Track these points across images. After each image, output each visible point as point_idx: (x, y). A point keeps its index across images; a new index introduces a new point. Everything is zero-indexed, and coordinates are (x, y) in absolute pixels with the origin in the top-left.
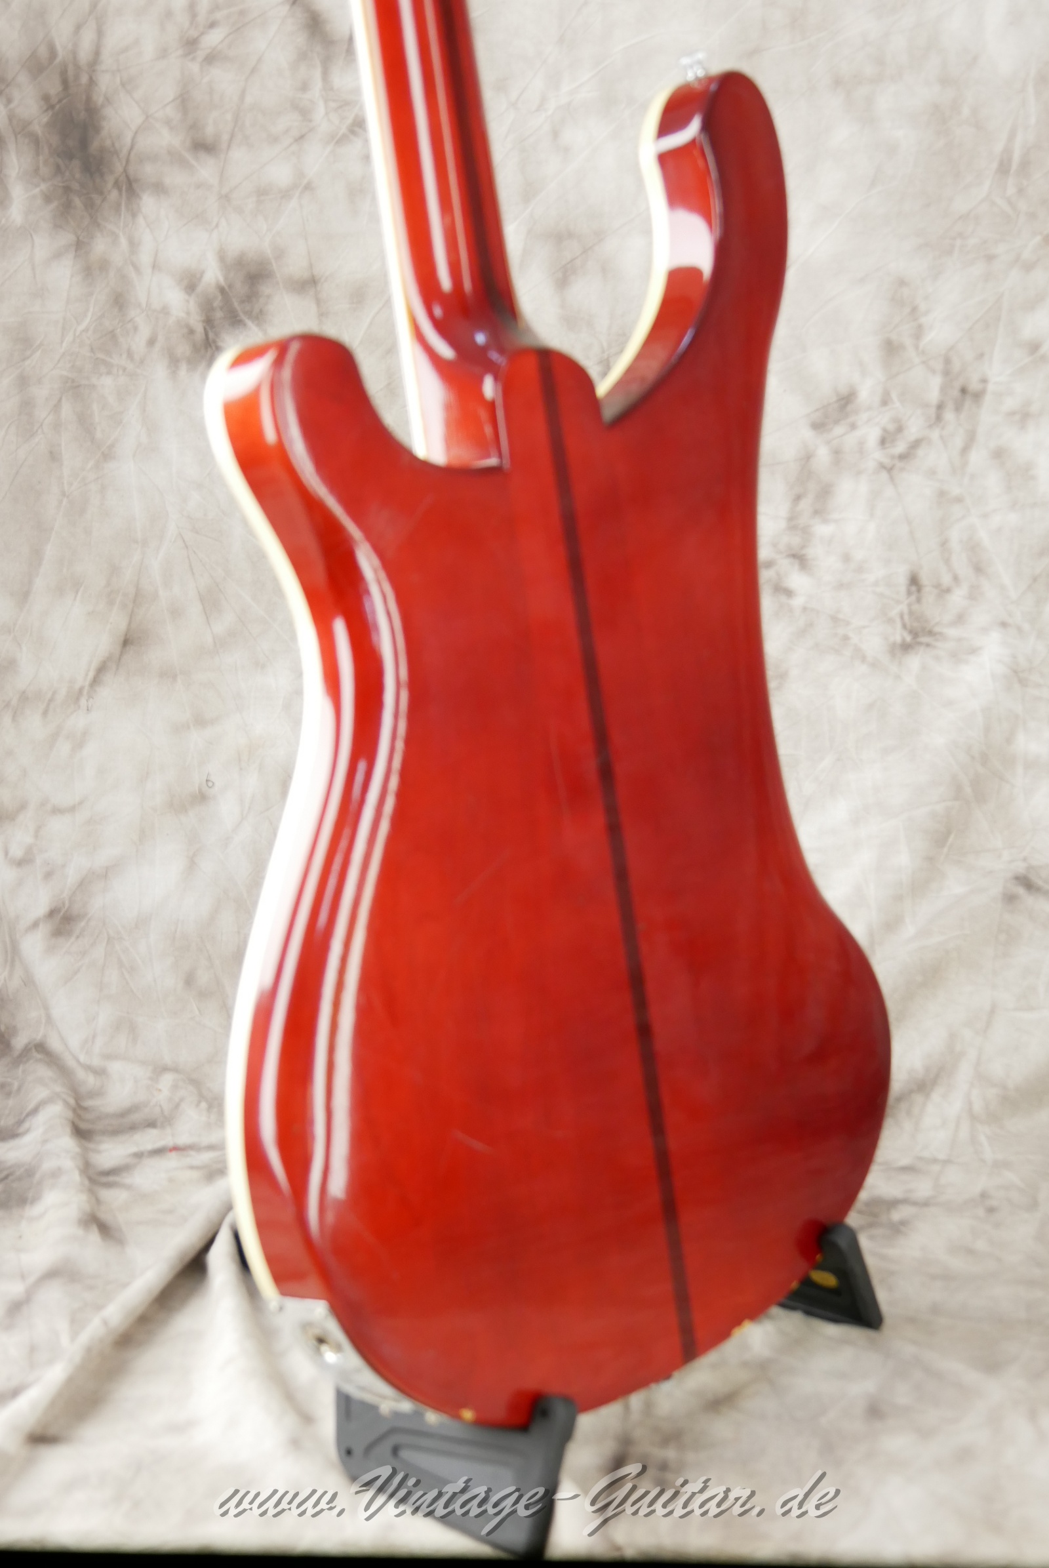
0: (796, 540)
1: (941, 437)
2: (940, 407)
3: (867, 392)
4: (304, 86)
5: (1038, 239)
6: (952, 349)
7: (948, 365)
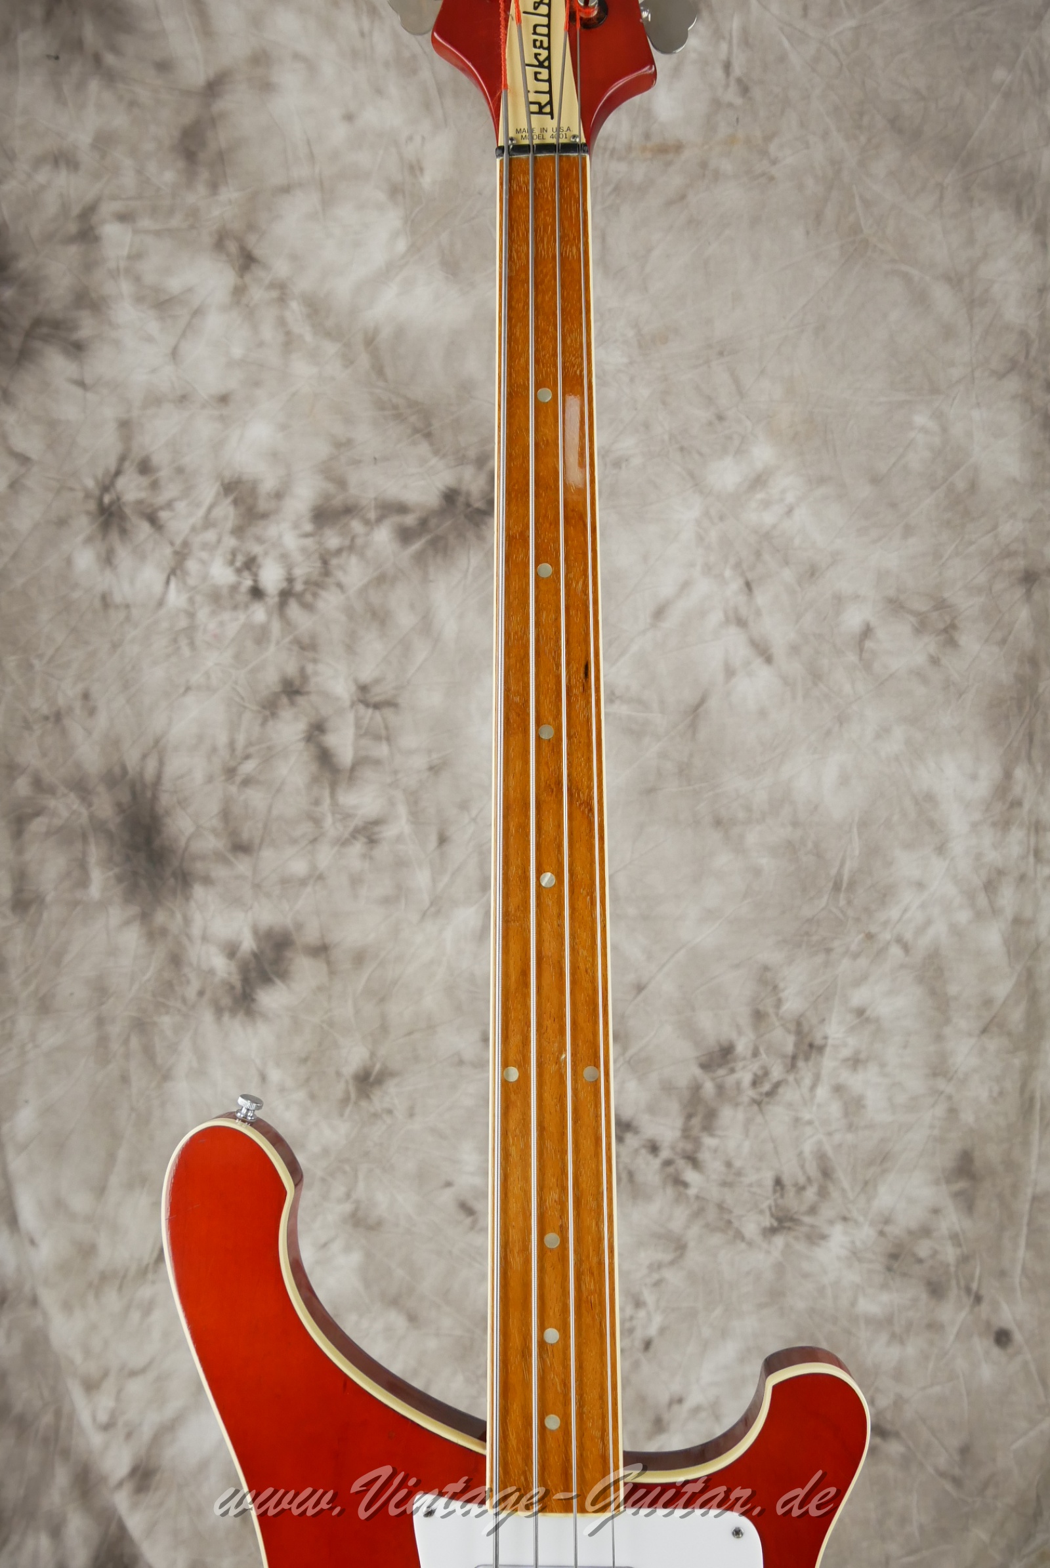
0: (689, 1147)
1: (796, 1080)
2: (794, 1058)
3: (742, 1046)
4: (317, 802)
5: (861, 936)
6: (802, 1015)
7: (799, 1028)
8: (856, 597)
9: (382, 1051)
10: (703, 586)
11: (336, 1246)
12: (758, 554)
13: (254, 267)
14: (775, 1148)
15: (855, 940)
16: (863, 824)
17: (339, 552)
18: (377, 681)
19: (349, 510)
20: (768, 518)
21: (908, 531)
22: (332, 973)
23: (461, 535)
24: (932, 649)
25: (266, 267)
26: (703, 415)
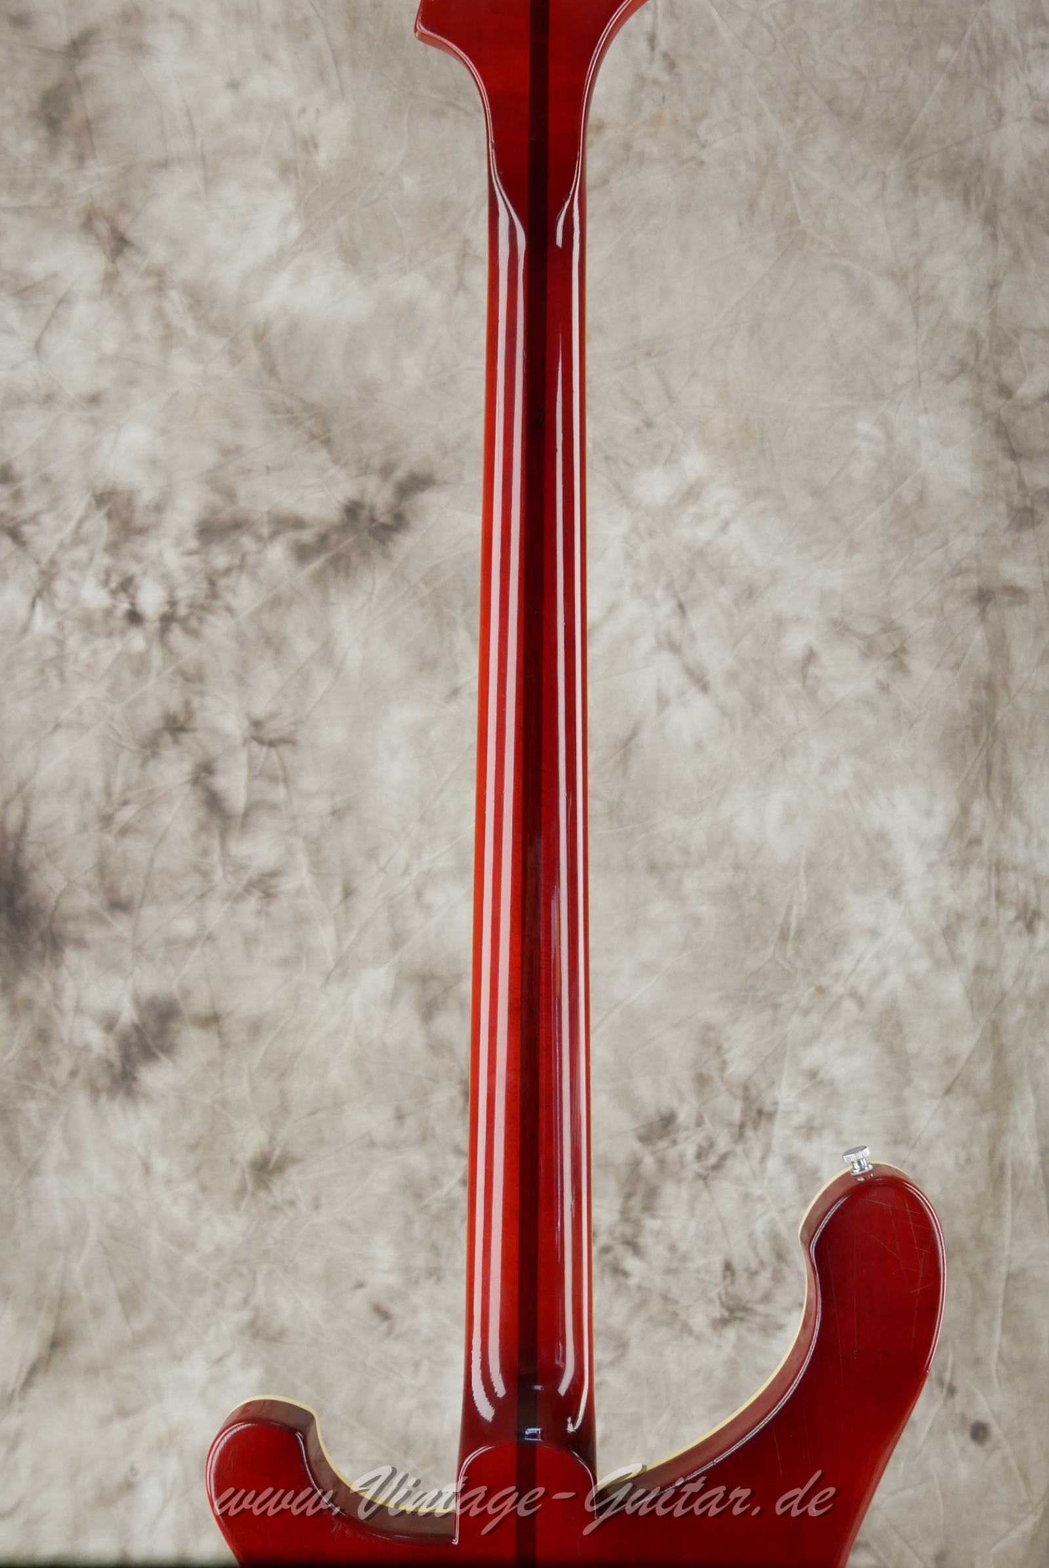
0: (629, 1230)
1: (744, 1151)
2: (742, 1126)
3: (685, 1115)
4: (205, 853)
5: (812, 989)
6: (749, 1079)
7: (747, 1092)
8: (798, 619)
9: (282, 1134)
10: (632, 608)
11: (233, 1362)
12: (692, 573)
13: (127, 252)
14: (724, 1229)
15: (805, 995)
16: (811, 867)
17: (228, 571)
18: (272, 716)
19: (239, 525)
20: (702, 534)
21: (853, 547)
22: (225, 1046)
23: (365, 554)
24: (881, 674)
25: (142, 252)
26: (630, 421)
